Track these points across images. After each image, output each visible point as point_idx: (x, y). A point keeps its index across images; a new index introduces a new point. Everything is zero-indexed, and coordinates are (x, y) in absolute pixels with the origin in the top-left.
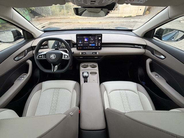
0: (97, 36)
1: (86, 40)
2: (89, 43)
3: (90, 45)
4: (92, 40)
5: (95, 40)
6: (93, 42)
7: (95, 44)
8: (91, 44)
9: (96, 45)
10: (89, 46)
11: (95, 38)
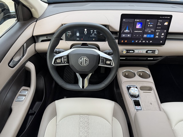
0: (161, 19)
1: (138, 26)
2: (144, 33)
3: (145, 36)
4: (151, 26)
5: (156, 27)
6: (152, 31)
7: (155, 35)
8: (147, 33)
9: (157, 37)
10: (143, 38)
11: (157, 23)
